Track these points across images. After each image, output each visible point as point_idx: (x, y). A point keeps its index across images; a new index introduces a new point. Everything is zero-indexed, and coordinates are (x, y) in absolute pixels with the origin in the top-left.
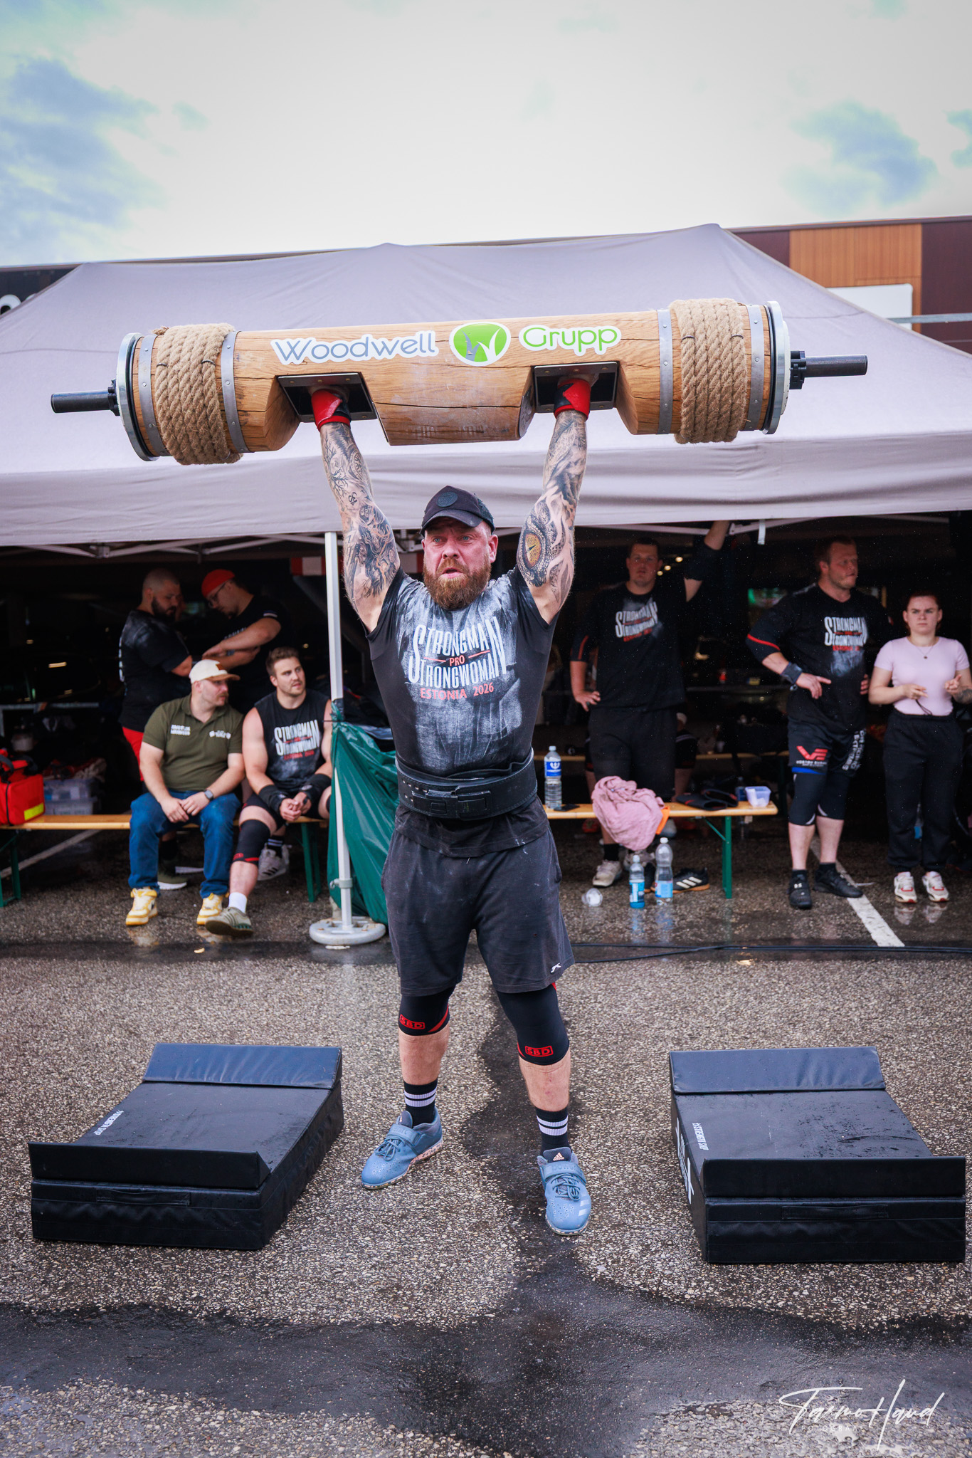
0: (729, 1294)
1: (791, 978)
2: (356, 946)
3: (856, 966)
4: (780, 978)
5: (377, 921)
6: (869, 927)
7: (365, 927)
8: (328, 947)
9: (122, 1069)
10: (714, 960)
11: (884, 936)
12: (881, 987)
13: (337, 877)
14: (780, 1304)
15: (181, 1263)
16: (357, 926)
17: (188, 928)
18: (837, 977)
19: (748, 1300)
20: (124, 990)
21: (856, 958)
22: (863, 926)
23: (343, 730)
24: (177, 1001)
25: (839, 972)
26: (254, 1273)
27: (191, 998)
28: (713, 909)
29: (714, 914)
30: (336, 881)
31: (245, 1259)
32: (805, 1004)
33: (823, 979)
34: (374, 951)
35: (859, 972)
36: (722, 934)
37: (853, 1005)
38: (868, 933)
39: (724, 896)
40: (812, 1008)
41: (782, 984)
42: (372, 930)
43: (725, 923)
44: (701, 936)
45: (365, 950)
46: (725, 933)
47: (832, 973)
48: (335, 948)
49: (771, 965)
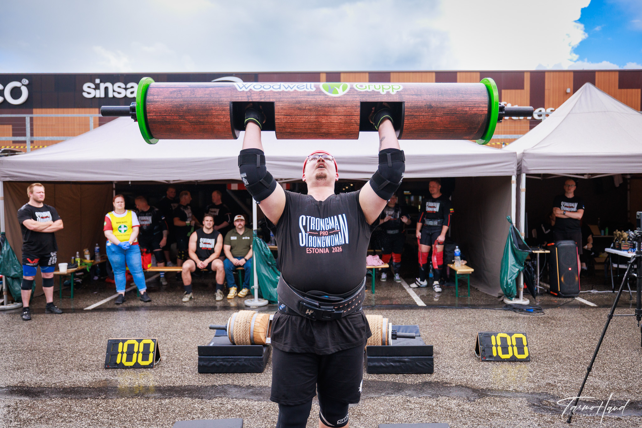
0: (380, 379)
1: (393, 314)
2: (260, 307)
3: (412, 311)
4: (390, 314)
5: (265, 299)
6: (416, 301)
7: (262, 301)
8: (251, 307)
9: (199, 337)
10: (370, 310)
11: (420, 303)
12: (419, 315)
13: (253, 285)
14: (392, 380)
15: (235, 376)
16: (259, 301)
17: (204, 302)
18: (407, 313)
19: (384, 380)
20: (190, 318)
21: (412, 309)
22: (414, 301)
23: (257, 240)
24: (208, 321)
25: (407, 312)
26: (255, 378)
27: (212, 320)
28: (369, 297)
29: (369, 298)
30: (253, 287)
31: (252, 375)
32: (398, 320)
33: (402, 314)
34: (266, 308)
35: (413, 312)
36: (372, 303)
37: (411, 320)
38: (416, 303)
39: (372, 293)
40: (400, 321)
41: (391, 315)
42: (265, 302)
43: (373, 300)
44: (366, 304)
45: (262, 308)
46: (373, 303)
47: (405, 312)
48: (253, 307)
49: (387, 311)
